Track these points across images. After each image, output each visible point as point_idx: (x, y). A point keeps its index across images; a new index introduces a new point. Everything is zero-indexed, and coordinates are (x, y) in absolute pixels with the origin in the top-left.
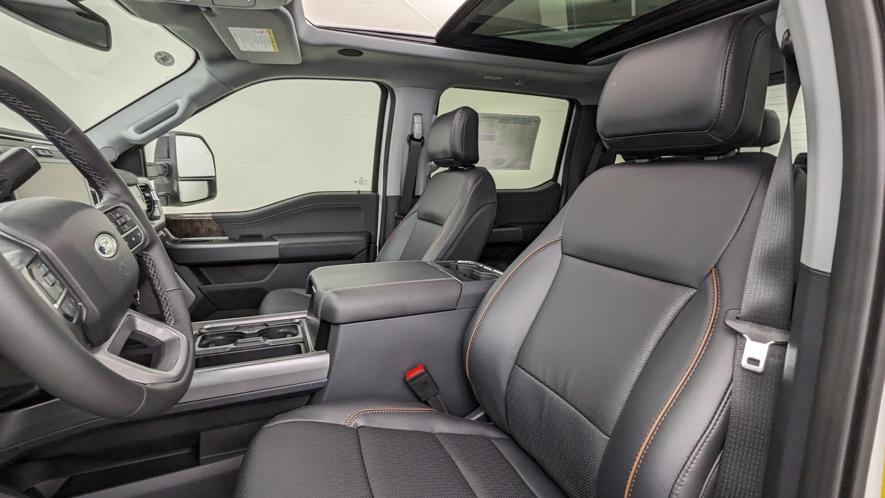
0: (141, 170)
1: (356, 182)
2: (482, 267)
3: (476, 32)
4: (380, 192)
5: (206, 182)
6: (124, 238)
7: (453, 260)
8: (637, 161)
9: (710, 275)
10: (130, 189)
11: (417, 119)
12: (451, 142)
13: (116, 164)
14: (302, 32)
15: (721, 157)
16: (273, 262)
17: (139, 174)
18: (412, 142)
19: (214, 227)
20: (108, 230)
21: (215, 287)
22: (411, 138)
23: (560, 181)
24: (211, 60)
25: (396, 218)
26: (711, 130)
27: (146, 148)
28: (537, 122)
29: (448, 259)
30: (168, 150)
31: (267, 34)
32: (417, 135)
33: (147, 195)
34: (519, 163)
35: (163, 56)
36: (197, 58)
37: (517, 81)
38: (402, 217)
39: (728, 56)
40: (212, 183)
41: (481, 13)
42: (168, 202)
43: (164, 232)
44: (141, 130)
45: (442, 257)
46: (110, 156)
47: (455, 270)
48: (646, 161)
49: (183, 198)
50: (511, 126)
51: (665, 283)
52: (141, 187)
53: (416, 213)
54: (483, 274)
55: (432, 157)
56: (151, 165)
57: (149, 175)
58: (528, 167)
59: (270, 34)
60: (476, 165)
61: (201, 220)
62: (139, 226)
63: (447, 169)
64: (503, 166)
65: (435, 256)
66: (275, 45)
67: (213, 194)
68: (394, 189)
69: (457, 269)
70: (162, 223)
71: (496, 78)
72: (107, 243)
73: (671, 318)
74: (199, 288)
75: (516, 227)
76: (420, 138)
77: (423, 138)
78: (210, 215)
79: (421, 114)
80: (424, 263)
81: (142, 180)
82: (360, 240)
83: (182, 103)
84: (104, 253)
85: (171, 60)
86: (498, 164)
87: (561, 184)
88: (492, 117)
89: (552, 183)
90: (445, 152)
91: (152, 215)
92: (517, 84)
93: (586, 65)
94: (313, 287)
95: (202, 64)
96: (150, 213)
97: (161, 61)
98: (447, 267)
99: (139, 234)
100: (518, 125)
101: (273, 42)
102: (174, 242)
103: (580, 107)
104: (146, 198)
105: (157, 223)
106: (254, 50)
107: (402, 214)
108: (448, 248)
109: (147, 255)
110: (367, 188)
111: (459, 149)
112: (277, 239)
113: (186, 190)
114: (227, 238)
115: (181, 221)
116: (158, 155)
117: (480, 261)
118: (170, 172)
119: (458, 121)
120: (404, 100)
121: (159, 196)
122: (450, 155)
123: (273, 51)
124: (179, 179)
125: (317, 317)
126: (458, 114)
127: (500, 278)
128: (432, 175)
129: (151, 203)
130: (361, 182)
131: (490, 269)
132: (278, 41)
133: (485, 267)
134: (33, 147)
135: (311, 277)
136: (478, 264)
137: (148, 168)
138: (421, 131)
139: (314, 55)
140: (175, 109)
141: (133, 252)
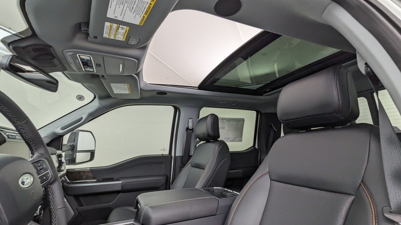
0: (60, 147)
1: (161, 150)
2: (227, 190)
3: (215, 84)
4: (173, 155)
5: (90, 153)
6: (39, 177)
7: (212, 187)
8: (300, 131)
9: (361, 187)
10: (52, 156)
11: (190, 120)
12: (207, 129)
13: (48, 145)
14: (142, 85)
15: (343, 126)
16: (118, 192)
17: (58, 149)
18: (188, 130)
19: (90, 175)
20: (31, 172)
21: (85, 208)
22: (188, 129)
23: (256, 147)
24: (101, 98)
25: (181, 167)
26: (337, 113)
27: (64, 137)
28: (243, 120)
29: (208, 187)
30: (74, 138)
31: (127, 86)
32: (190, 127)
33: (60, 159)
34: (236, 139)
35: (80, 97)
36: (95, 97)
37: (233, 103)
38: (184, 166)
39: (336, 81)
40: (92, 153)
41: (216, 77)
42: (69, 163)
43: (64, 178)
44: (63, 128)
45: (205, 185)
46: (46, 141)
47: (212, 193)
48: (305, 131)
49: (77, 161)
50: (232, 122)
51: (334, 193)
52: (57, 155)
53: (190, 164)
54: (228, 194)
55: (197, 137)
56: (65, 145)
57: (63, 150)
58: (241, 141)
59: (128, 86)
60: (219, 139)
61: (84, 171)
62: (49, 171)
63: (205, 142)
64: (229, 140)
65: (202, 186)
66: (130, 90)
67: (92, 159)
68: (179, 153)
69: (214, 192)
70: (65, 173)
71: (224, 102)
72: (27, 179)
73: (344, 214)
74: (77, 209)
75: (239, 170)
76: (191, 128)
77: (193, 129)
78: (89, 169)
79: (192, 118)
80: (196, 189)
81: (59, 152)
82: (162, 179)
83: (84, 117)
84: (24, 185)
85: (83, 98)
86: (228, 139)
87: (257, 148)
88: (223, 119)
89: (253, 148)
90: (204, 134)
91: (60, 169)
92: (233, 105)
93: (262, 96)
94: (139, 205)
95: (97, 99)
96: (59, 169)
97: (79, 99)
98: (209, 190)
99: (48, 175)
100: (235, 122)
101: (129, 90)
102: (69, 183)
103: (261, 114)
104: (59, 160)
105: (62, 173)
106: (120, 93)
107: (183, 165)
108: (208, 181)
109: (50, 187)
110: (167, 152)
111: (210, 132)
112: (121, 180)
113: (80, 157)
114: (96, 180)
115: (74, 172)
116: (69, 141)
117: (225, 187)
118: (73, 148)
119: (209, 120)
120: (185, 112)
121: (66, 160)
122: (206, 135)
123: (128, 93)
124: (77, 151)
125: (140, 223)
126: (209, 118)
127: (238, 196)
128: (197, 145)
129: (60, 163)
130: (164, 150)
131: (231, 191)
132: (131, 89)
133: (228, 190)
134: (7, 134)
135: (137, 199)
136: (224, 188)
137: (63, 146)
138: (192, 126)
139: (146, 95)
140: (81, 118)
141: (42, 185)
